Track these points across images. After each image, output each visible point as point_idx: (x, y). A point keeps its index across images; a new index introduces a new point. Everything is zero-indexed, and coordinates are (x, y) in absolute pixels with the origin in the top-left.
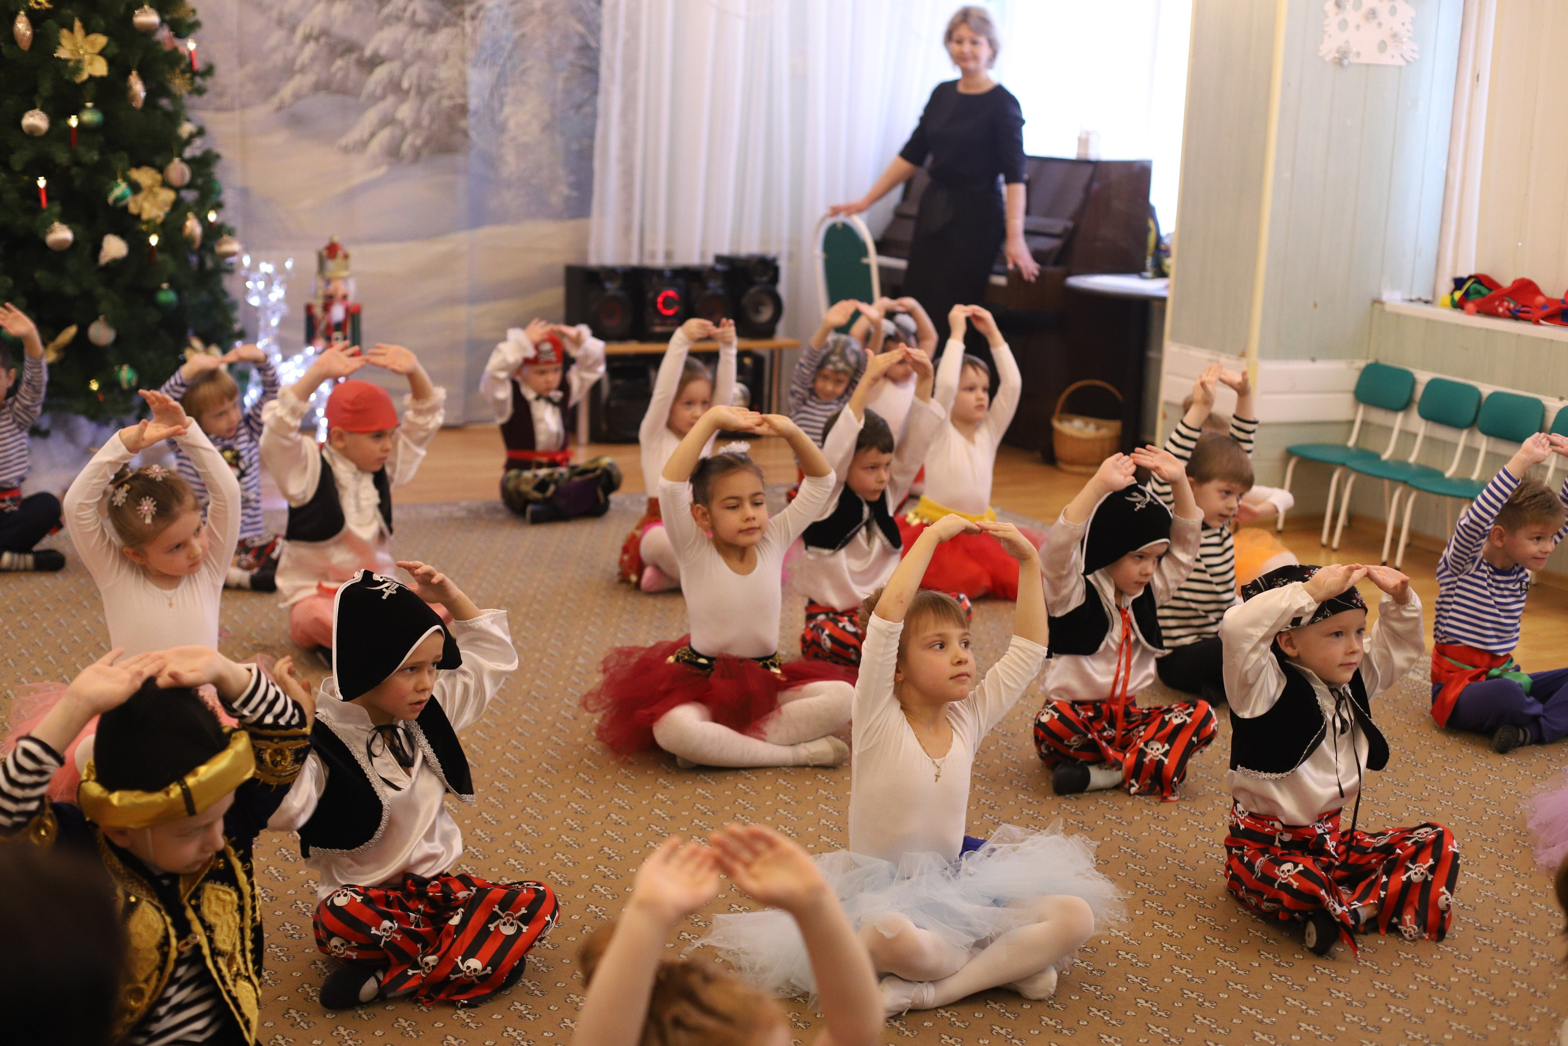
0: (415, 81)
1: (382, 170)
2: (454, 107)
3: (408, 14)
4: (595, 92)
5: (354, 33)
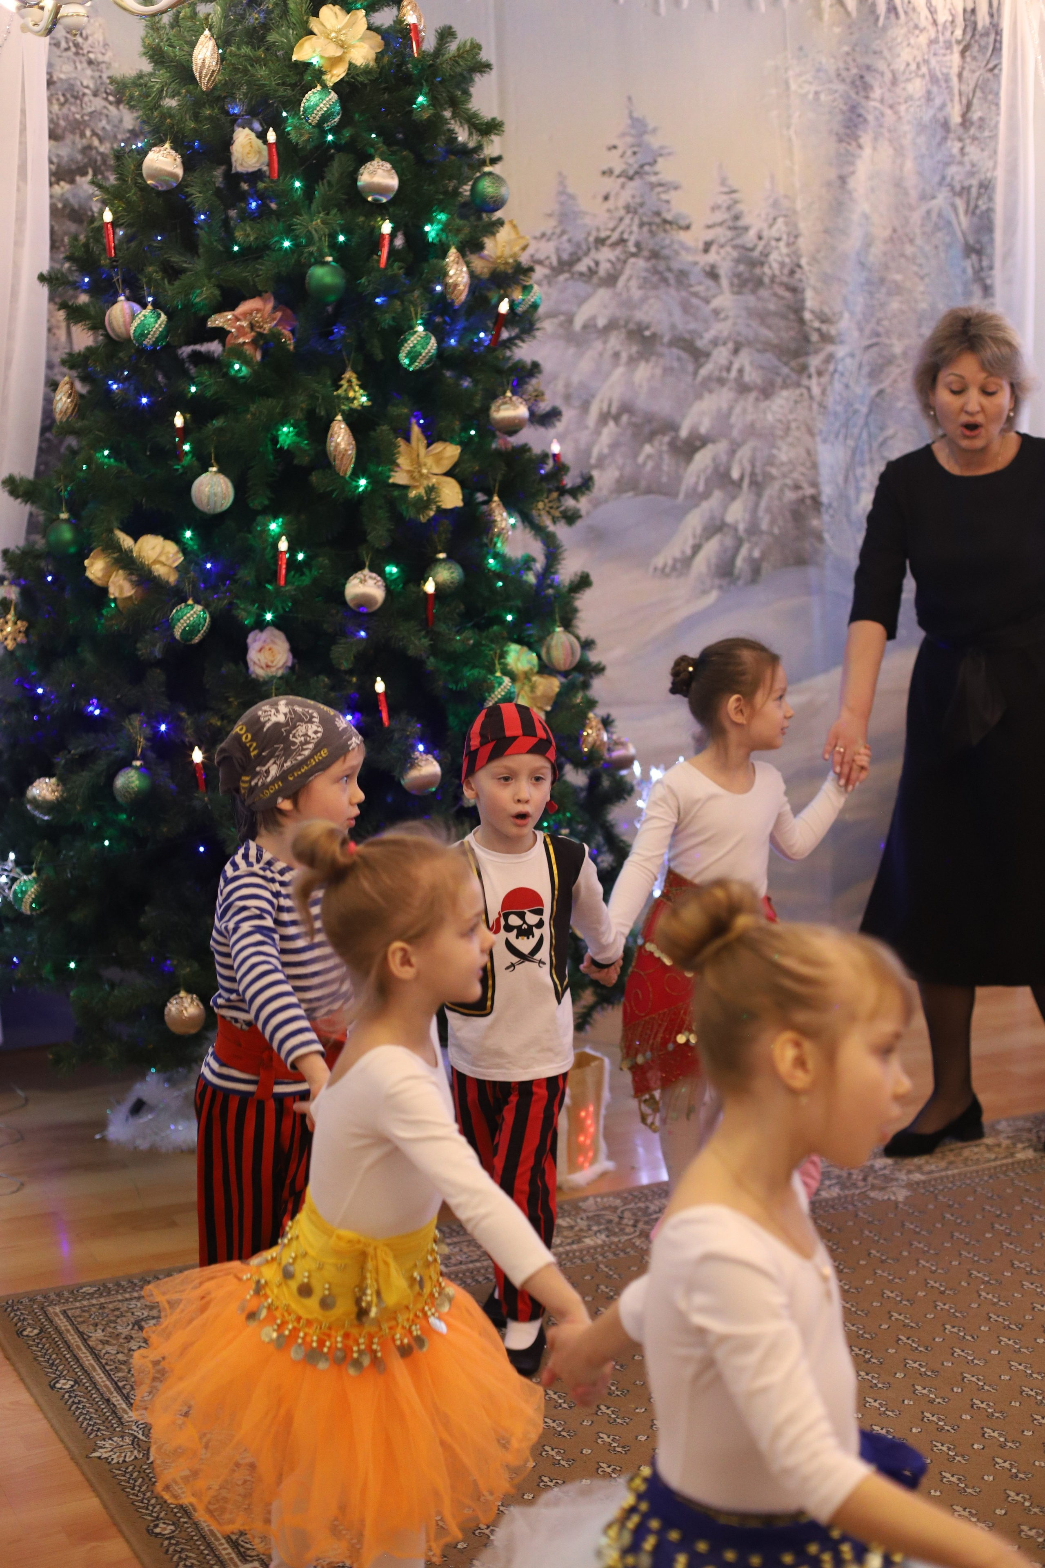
0: (748, 468)
1: (714, 595)
2: (802, 500)
3: (734, 373)
5: (664, 407)
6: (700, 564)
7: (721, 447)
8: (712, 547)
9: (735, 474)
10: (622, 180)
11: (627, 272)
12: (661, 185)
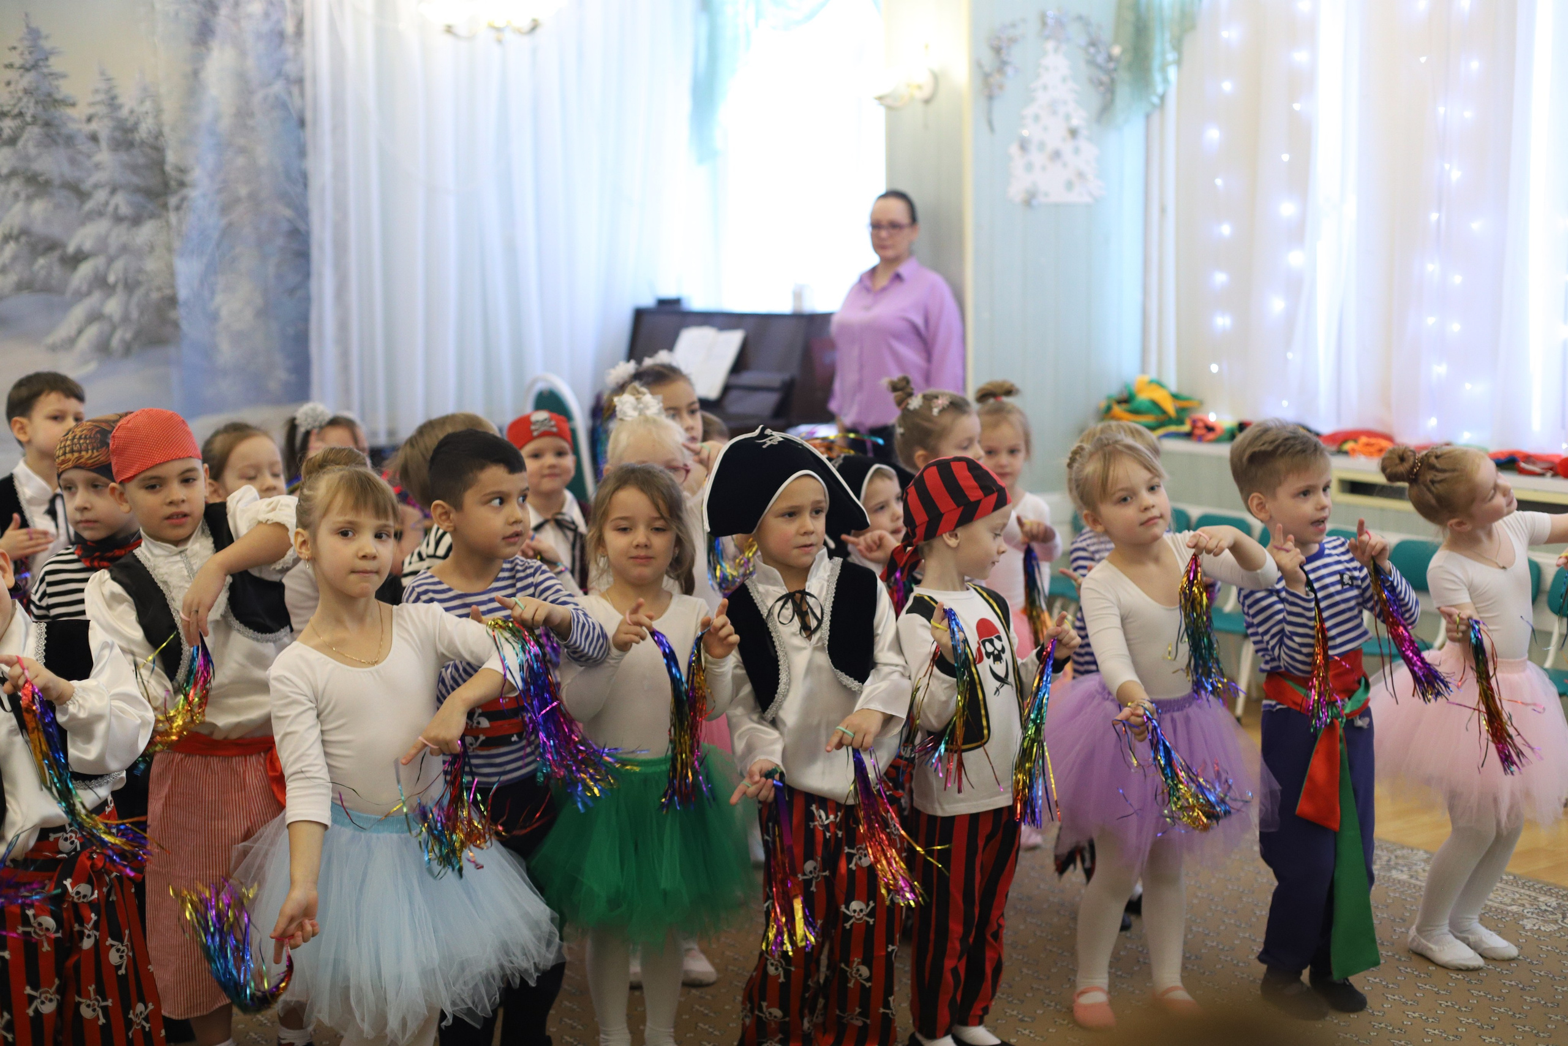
0: (121, 275)
1: (92, 366)
2: (163, 298)
3: (110, 209)
4: (307, 275)
5: (56, 231)
6: (83, 343)
7: (99, 262)
8: (93, 332)
9: (111, 279)
10: (22, 70)
11: (26, 136)
12: (51, 74)
